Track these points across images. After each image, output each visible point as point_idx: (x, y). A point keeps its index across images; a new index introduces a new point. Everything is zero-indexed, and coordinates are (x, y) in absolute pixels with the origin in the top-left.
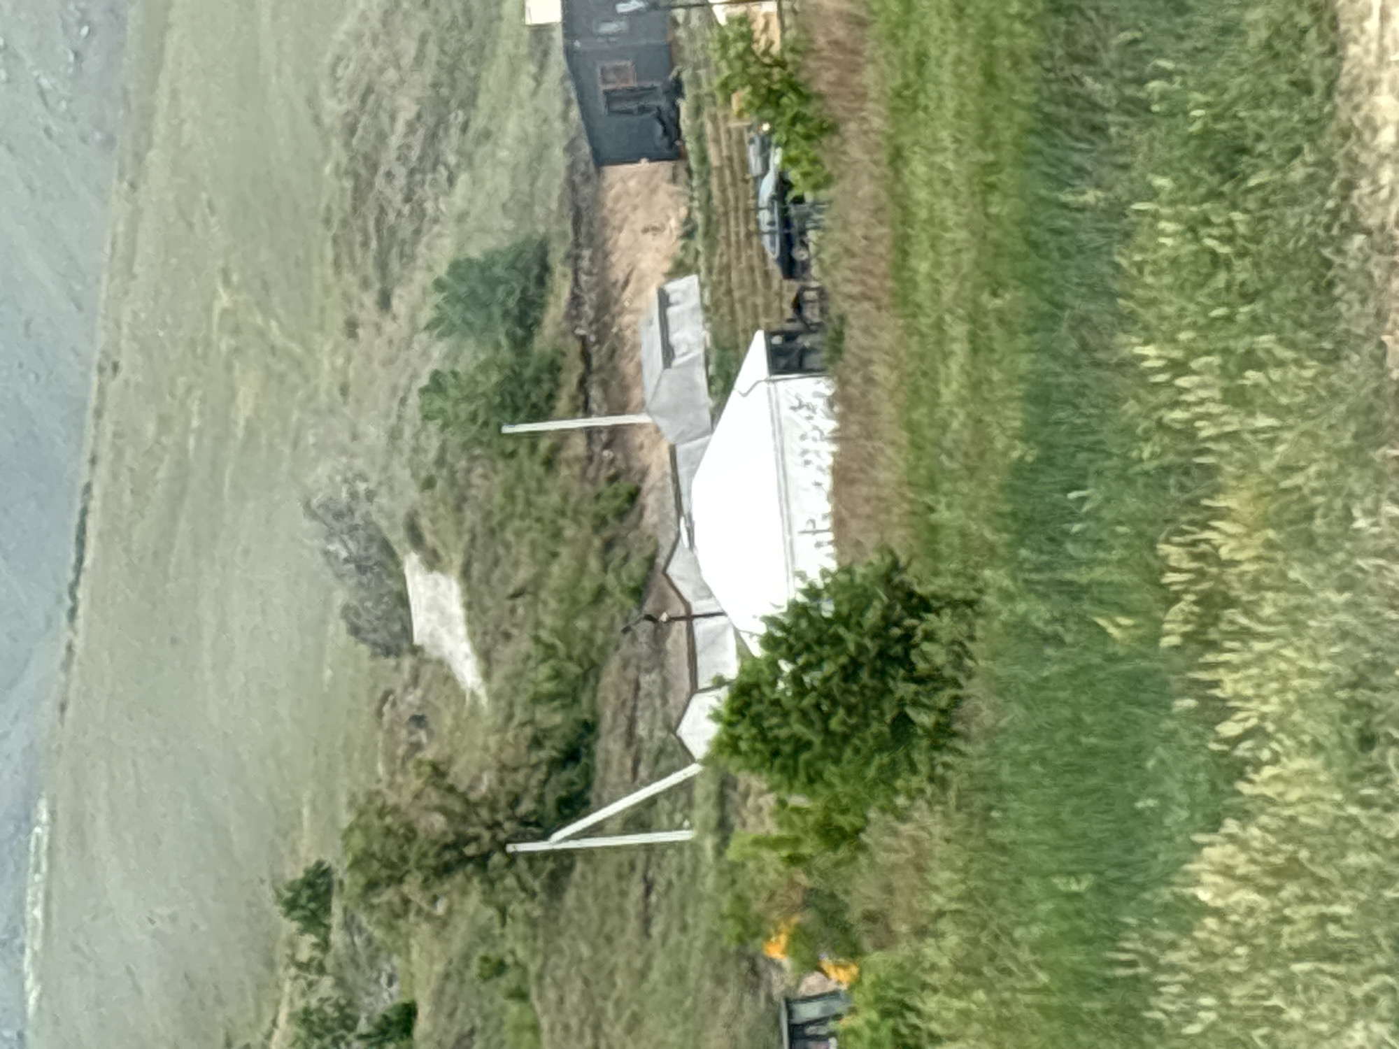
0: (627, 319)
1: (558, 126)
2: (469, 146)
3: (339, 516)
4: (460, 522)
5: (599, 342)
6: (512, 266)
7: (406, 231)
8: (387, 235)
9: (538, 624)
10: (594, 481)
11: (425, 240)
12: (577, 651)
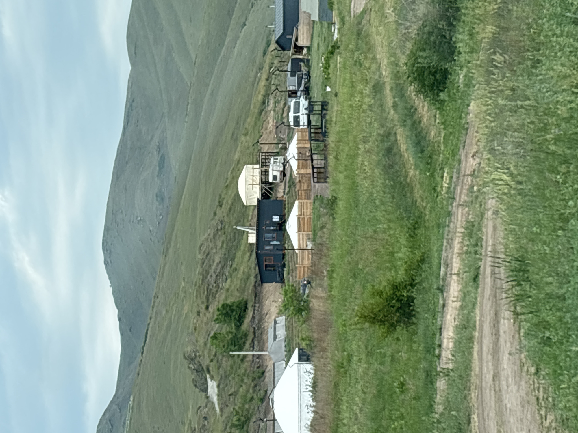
0: (266, 324)
1: (253, 271)
2: (231, 272)
3: (192, 359)
4: (218, 373)
5: (258, 329)
6: (237, 307)
7: (214, 290)
8: (209, 290)
9: (235, 405)
10: (254, 368)
11: (219, 293)
12: (244, 414)
